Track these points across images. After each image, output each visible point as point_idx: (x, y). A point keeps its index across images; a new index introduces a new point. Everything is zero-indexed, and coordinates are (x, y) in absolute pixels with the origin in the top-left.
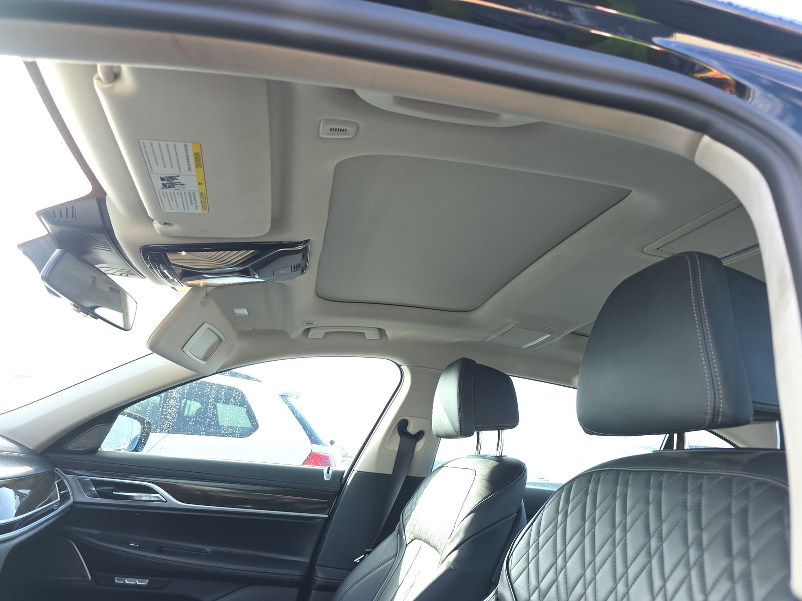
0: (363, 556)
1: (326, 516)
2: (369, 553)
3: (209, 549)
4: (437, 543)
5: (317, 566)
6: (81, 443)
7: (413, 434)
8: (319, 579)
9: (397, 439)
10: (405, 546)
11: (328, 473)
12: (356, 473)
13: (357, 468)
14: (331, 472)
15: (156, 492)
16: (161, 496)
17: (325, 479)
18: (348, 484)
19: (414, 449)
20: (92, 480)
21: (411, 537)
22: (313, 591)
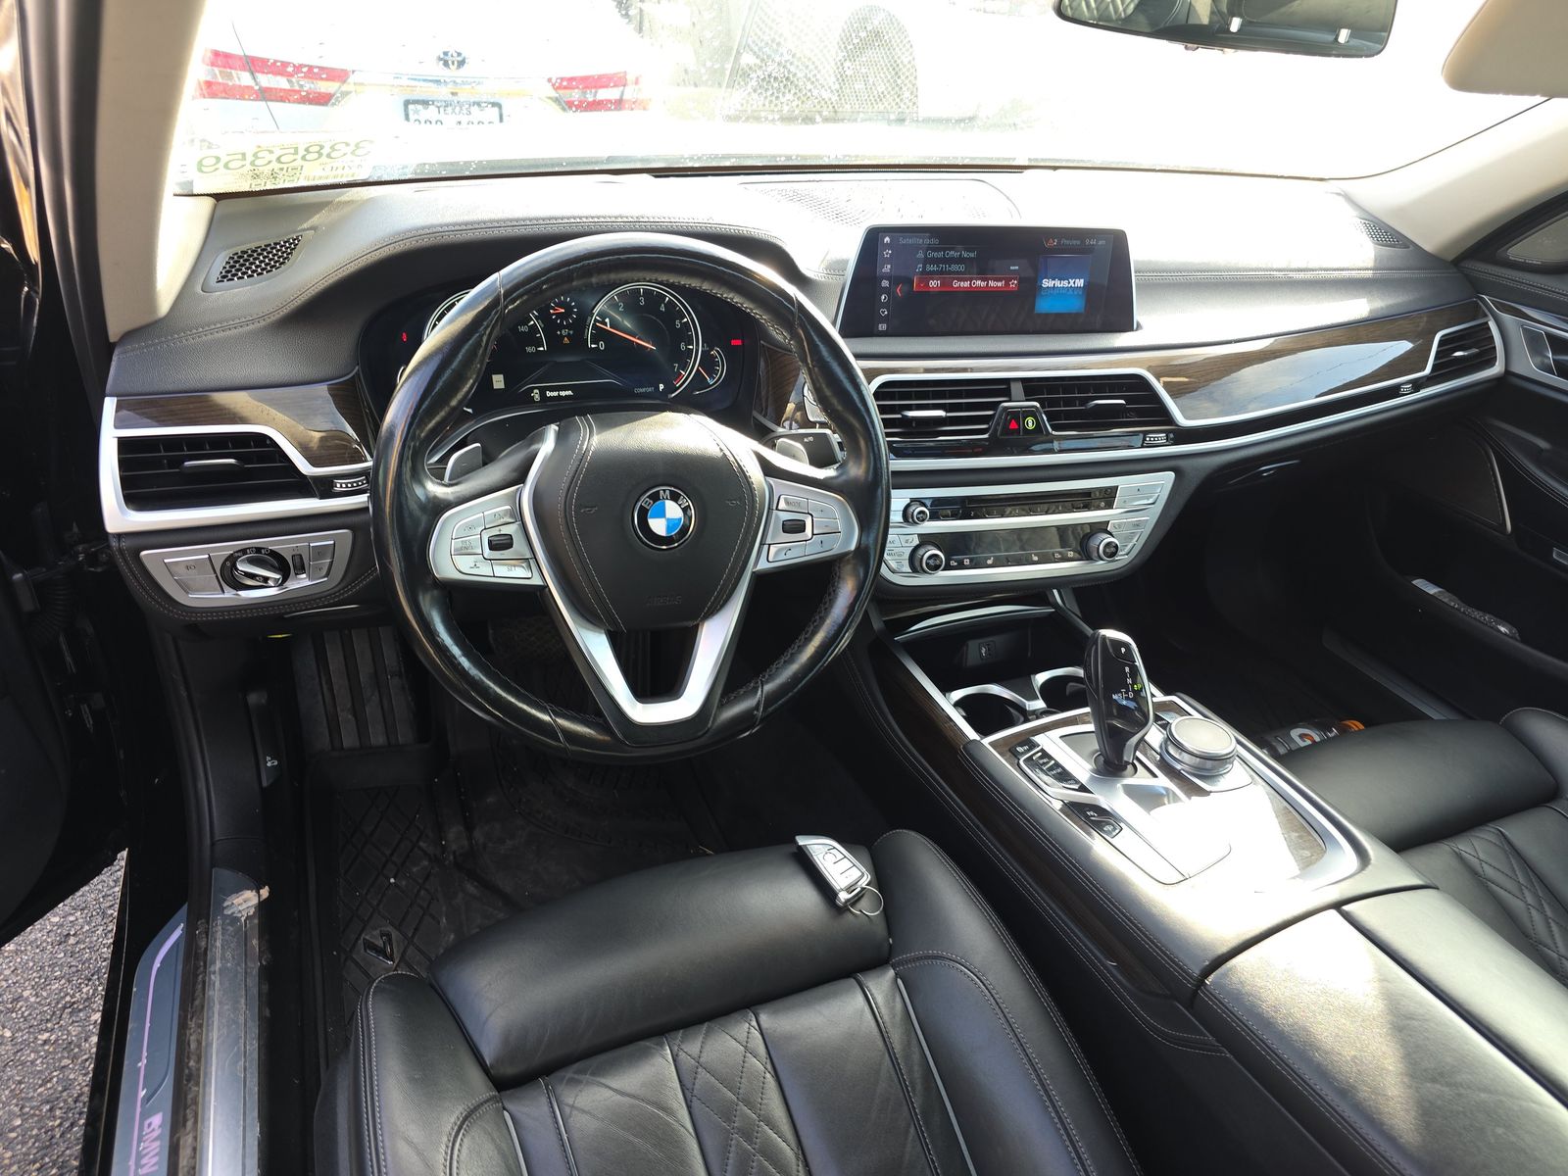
20: (1549, 336)
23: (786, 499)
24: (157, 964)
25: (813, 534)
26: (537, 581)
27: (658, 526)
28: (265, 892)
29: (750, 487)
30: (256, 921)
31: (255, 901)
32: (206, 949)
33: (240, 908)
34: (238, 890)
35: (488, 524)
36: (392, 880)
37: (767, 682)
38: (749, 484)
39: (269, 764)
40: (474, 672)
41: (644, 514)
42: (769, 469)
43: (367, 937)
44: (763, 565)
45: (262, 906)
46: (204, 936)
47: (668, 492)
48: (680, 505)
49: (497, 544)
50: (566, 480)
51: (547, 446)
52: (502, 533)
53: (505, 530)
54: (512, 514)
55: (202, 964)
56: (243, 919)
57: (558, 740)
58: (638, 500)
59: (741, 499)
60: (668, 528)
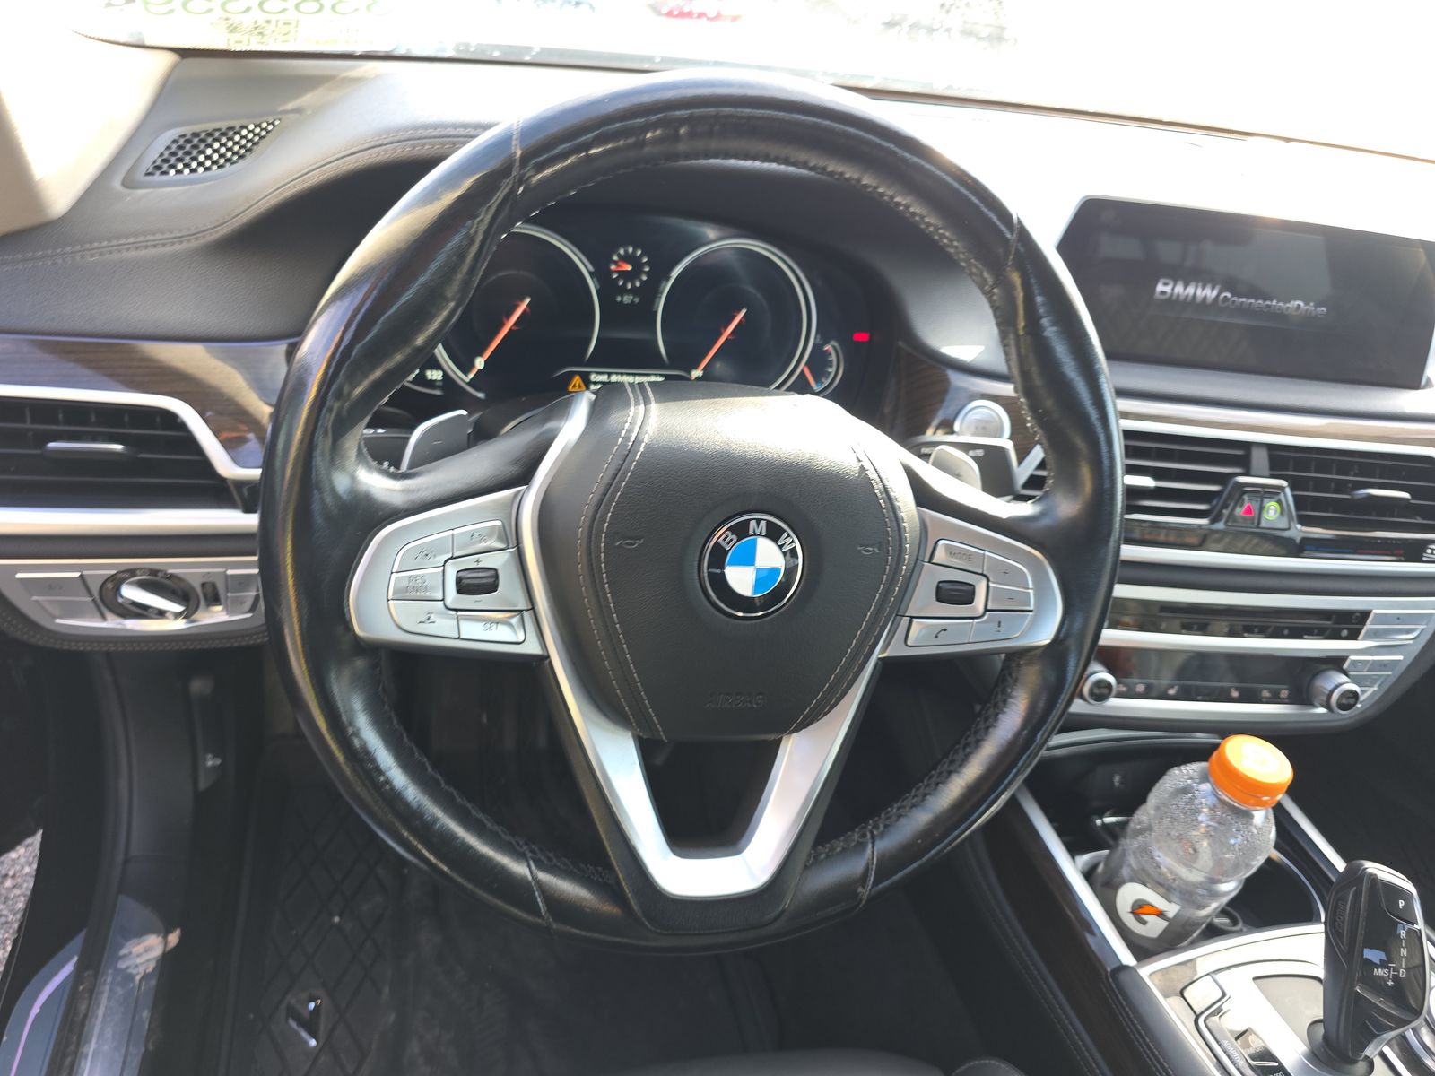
23: (948, 548)
24: (36, 1010)
25: (986, 610)
26: (532, 647)
27: (741, 579)
28: (174, 938)
29: (899, 525)
30: (154, 982)
31: (158, 952)
32: (85, 1016)
33: (139, 961)
34: (142, 932)
35: (459, 550)
36: (336, 919)
37: (882, 835)
38: (897, 520)
39: (210, 763)
40: (412, 793)
41: (719, 557)
42: (925, 496)
43: (293, 1001)
44: (896, 650)
45: (167, 959)
46: (87, 995)
47: (763, 524)
48: (781, 547)
49: (468, 585)
50: (596, 489)
51: (572, 427)
52: (481, 565)
53: (488, 561)
54: (503, 535)
55: (75, 1039)
56: (138, 978)
57: (536, 912)
58: (711, 535)
59: (882, 544)
60: (759, 583)
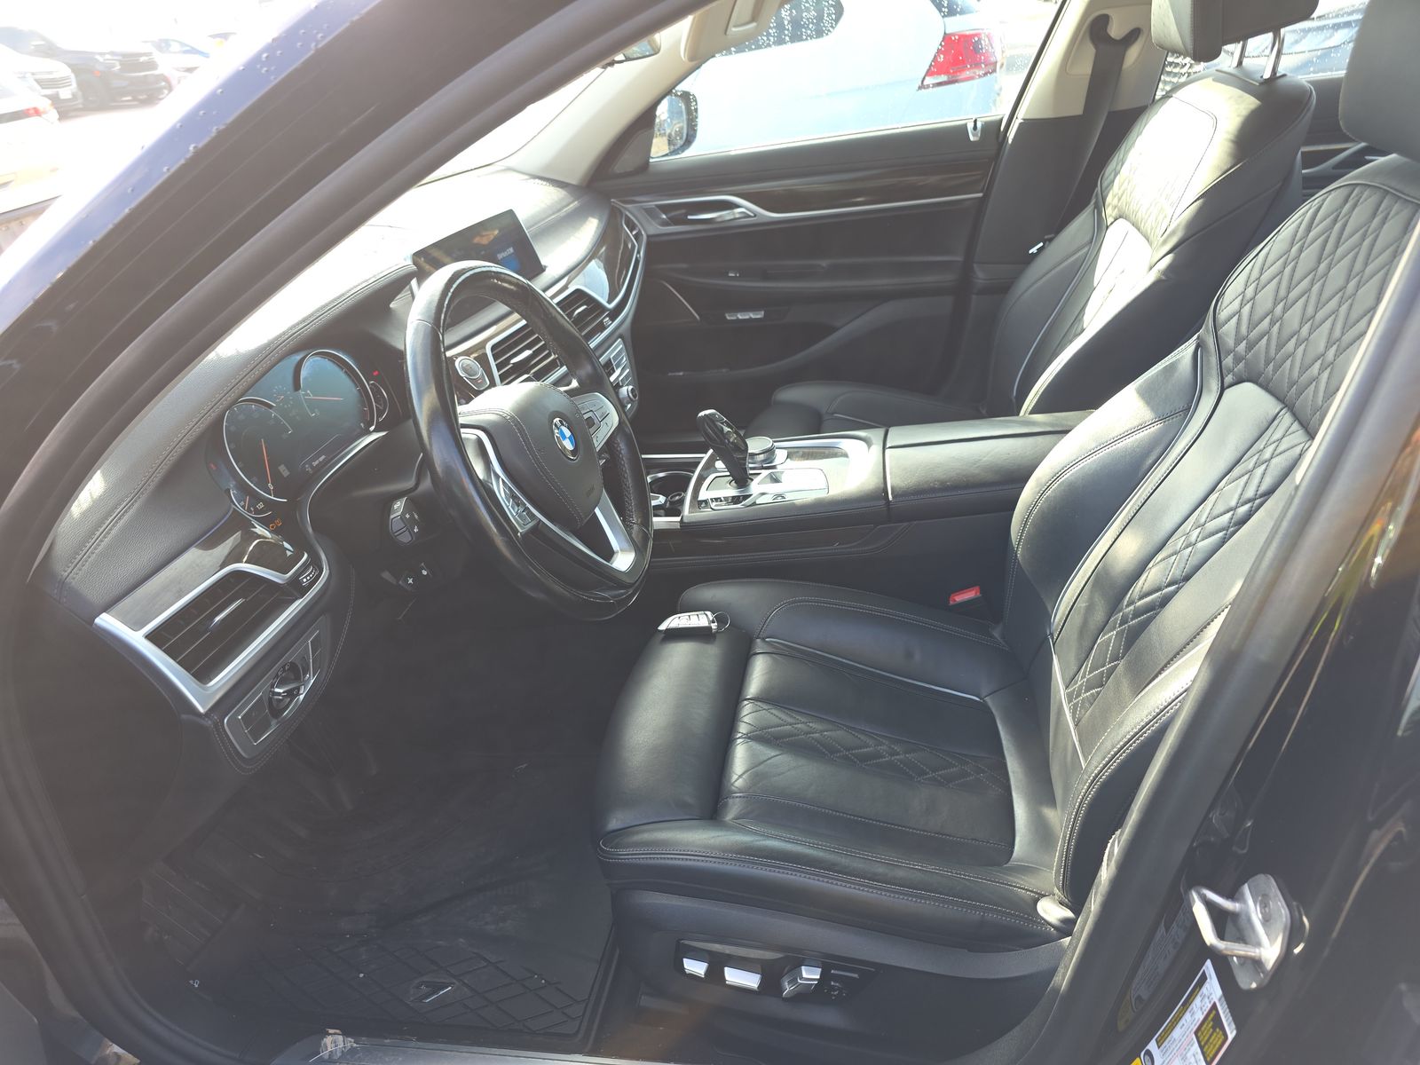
0: (1041, 244)
1: (980, 195)
2: (1050, 240)
3: (824, 263)
4: (1149, 232)
5: (975, 265)
6: (626, 162)
7: (1118, 38)
8: (980, 281)
9: (1090, 51)
10: (1104, 227)
11: (975, 128)
12: (1020, 124)
13: (1021, 114)
14: (979, 125)
15: (738, 206)
16: (744, 209)
17: (972, 138)
18: (1010, 141)
19: (1122, 65)
20: (658, 206)
21: (1114, 215)
22: (974, 297)
